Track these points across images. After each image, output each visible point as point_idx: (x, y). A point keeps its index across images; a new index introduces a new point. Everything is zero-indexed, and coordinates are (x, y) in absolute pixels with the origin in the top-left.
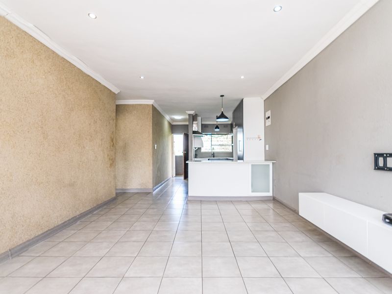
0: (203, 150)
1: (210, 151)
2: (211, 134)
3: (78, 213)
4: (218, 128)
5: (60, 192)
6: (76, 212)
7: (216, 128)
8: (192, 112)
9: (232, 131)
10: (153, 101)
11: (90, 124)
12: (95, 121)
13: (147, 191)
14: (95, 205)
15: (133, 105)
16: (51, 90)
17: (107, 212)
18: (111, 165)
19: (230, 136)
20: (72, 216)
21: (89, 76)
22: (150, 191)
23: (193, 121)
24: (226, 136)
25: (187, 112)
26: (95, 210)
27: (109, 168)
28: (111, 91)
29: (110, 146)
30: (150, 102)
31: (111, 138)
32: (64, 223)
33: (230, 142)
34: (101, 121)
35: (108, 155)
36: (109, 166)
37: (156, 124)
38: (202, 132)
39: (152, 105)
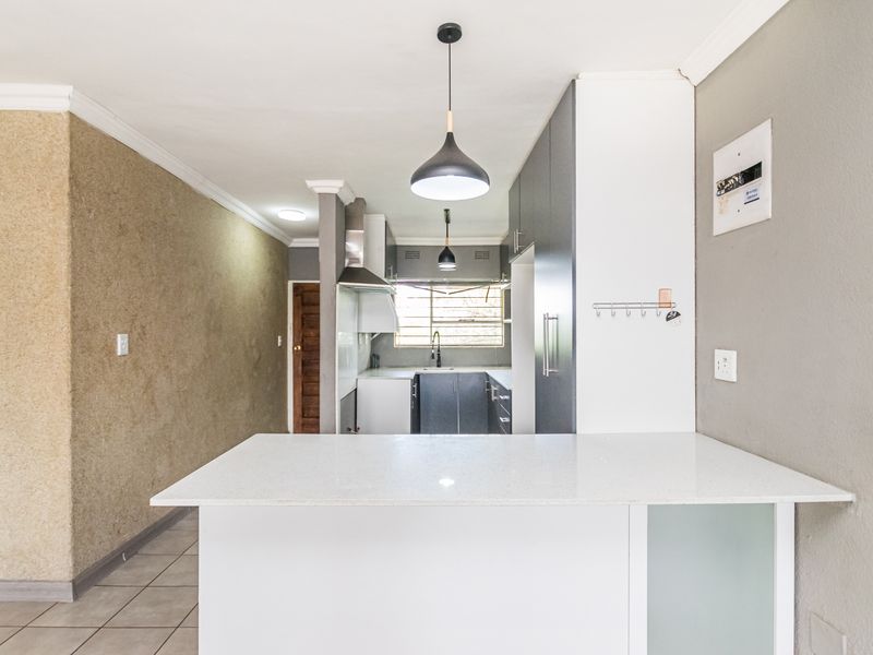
0: (399, 341)
1: (427, 341)
2: (432, 283)
4: (452, 259)
7: (441, 259)
8: (332, 186)
9: (504, 270)
13: (42, 597)
19: (496, 291)
22: (53, 597)
23: (346, 229)
24: (482, 291)
30: (55, 99)
33: (499, 312)
37: (123, 230)
38: (387, 274)
39: (72, 115)
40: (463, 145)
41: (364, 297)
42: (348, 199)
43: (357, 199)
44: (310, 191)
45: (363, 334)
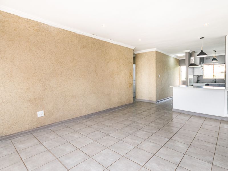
3: (111, 107)
5: (103, 97)
6: (110, 106)
7: (213, 60)
10: (156, 49)
11: (117, 67)
12: (120, 65)
14: (120, 105)
15: (145, 53)
16: (99, 56)
17: (124, 110)
18: (130, 86)
20: (108, 108)
21: (117, 45)
22: (153, 102)
23: (190, 57)
25: (184, 51)
26: (120, 107)
27: (129, 88)
28: (130, 48)
29: (129, 77)
30: (154, 50)
31: (130, 72)
32: (105, 110)
34: (124, 64)
35: (128, 82)
36: (128, 87)
37: (159, 62)
38: (200, 64)
39: (156, 51)
40: (204, 51)
41: (195, 68)
42: (191, 52)
43: (193, 51)
44: (184, 52)
45: (195, 76)
